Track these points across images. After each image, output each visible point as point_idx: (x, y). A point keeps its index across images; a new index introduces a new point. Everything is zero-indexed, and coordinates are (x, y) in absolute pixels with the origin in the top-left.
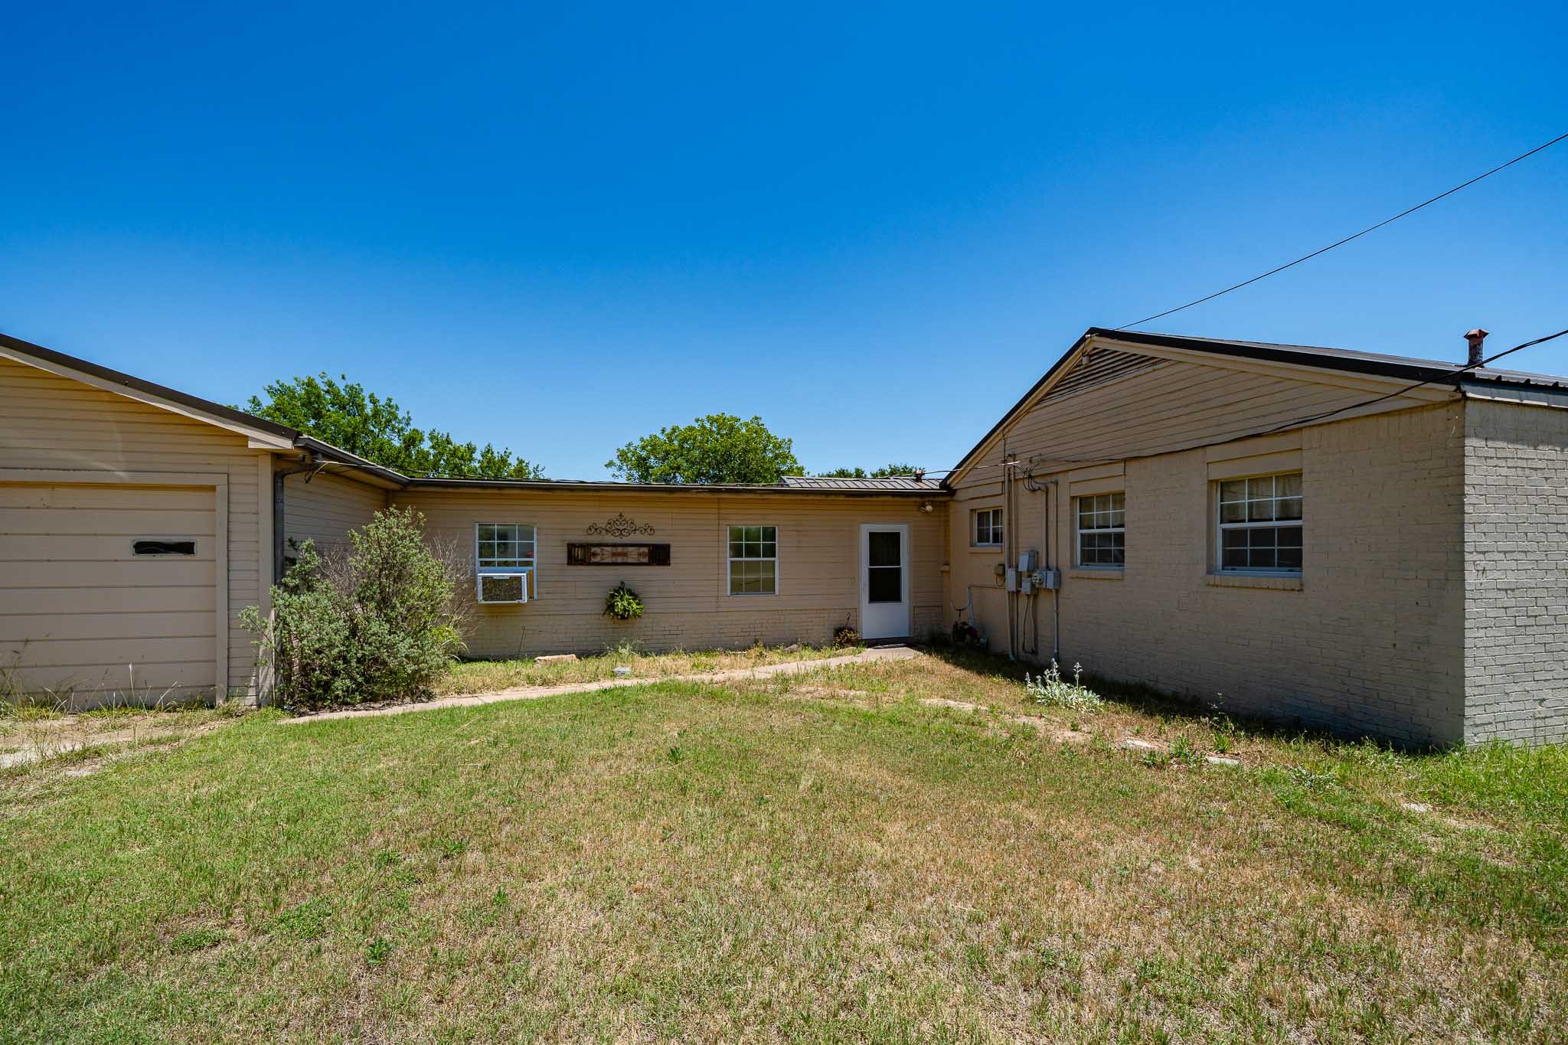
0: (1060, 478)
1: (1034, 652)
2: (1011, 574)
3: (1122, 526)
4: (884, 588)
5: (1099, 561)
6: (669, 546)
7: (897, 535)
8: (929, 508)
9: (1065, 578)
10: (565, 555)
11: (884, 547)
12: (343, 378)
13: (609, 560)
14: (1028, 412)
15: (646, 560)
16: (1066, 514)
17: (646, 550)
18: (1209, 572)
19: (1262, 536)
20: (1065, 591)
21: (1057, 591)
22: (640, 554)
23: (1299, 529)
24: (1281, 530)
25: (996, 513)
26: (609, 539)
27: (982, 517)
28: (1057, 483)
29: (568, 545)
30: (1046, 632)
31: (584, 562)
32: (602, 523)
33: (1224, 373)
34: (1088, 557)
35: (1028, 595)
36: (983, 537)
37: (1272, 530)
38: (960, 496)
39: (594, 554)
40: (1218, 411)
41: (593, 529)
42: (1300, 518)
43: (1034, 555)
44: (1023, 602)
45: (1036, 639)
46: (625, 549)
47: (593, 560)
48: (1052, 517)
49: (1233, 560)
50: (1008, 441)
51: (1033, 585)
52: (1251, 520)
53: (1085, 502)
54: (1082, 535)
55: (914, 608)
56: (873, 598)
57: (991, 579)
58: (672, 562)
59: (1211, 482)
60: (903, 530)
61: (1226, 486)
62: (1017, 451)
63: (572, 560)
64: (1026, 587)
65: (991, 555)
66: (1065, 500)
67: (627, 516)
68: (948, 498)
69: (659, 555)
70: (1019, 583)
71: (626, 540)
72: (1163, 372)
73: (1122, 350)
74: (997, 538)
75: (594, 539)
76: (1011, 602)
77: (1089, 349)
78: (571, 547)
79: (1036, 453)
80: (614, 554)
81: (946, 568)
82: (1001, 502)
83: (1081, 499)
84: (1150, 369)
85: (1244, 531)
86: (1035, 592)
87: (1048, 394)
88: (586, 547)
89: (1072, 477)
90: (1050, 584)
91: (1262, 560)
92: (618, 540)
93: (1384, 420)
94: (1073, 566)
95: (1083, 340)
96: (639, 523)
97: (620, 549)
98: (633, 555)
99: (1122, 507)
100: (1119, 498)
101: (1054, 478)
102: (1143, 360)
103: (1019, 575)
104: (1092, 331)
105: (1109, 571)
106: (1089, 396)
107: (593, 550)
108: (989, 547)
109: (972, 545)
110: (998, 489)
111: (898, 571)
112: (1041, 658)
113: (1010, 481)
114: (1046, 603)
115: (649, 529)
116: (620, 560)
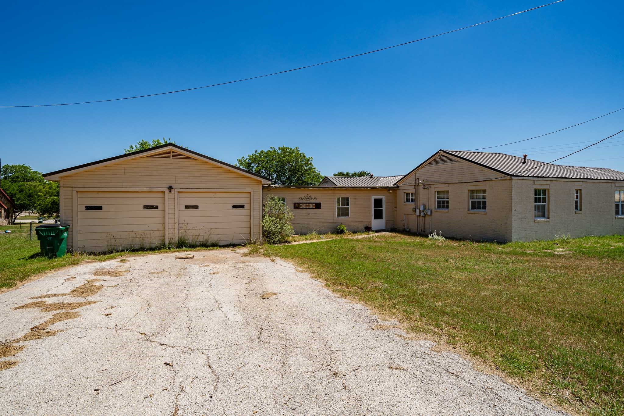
0: (432, 186)
1: (424, 232)
2: (417, 211)
3: (448, 199)
4: (378, 215)
5: (442, 207)
6: (321, 203)
7: (382, 199)
8: (391, 191)
9: (433, 211)
10: (293, 206)
11: (378, 203)
12: (170, 140)
13: (305, 208)
14: (423, 167)
15: (314, 207)
16: (433, 196)
17: (314, 204)
18: (468, 210)
19: (479, 203)
20: (433, 214)
21: (431, 215)
22: (313, 206)
23: (486, 201)
24: (483, 201)
25: (412, 194)
26: (305, 201)
27: (407, 194)
28: (431, 187)
29: (294, 203)
30: (427, 226)
31: (298, 208)
32: (303, 197)
33: (471, 166)
34: (439, 206)
35: (423, 216)
36: (408, 200)
37: (481, 201)
38: (400, 188)
39: (301, 206)
40: (470, 175)
41: (301, 198)
42: (486, 199)
43: (424, 206)
44: (421, 218)
45: (425, 228)
46: (309, 204)
47: (301, 208)
48: (430, 196)
49: (473, 208)
50: (417, 174)
51: (424, 214)
52: (477, 199)
53: (438, 192)
54: (438, 201)
55: (387, 221)
56: (375, 218)
57: (411, 212)
58: (321, 208)
59: (468, 190)
60: (383, 198)
61: (472, 192)
62: (419, 177)
63: (295, 208)
64: (422, 214)
65: (411, 205)
66: (434, 192)
67: (310, 195)
68: (396, 189)
69: (318, 206)
70: (420, 213)
71: (309, 202)
72: (458, 163)
73: (448, 156)
74: (413, 200)
75: (301, 201)
76: (417, 218)
77: (440, 154)
78: (295, 204)
79: (425, 179)
80: (306, 206)
81: (396, 209)
82: (413, 191)
83: (437, 191)
84: (455, 162)
85: (475, 201)
86: (425, 215)
87: (429, 164)
88: (299, 204)
89: (435, 186)
90: (429, 213)
91: (479, 208)
92: (307, 202)
93: (500, 181)
94: (435, 209)
95: (438, 152)
96: (313, 197)
97: (308, 204)
98: (311, 206)
99: (448, 194)
100: (447, 192)
101: (430, 186)
102: (453, 160)
103: (420, 211)
104: (441, 150)
105: (445, 210)
106: (440, 166)
107: (301, 204)
108: (410, 203)
109: (404, 202)
110: (413, 187)
111: (382, 210)
112: (426, 233)
113: (417, 185)
114: (427, 218)
115: (315, 198)
116: (308, 207)
